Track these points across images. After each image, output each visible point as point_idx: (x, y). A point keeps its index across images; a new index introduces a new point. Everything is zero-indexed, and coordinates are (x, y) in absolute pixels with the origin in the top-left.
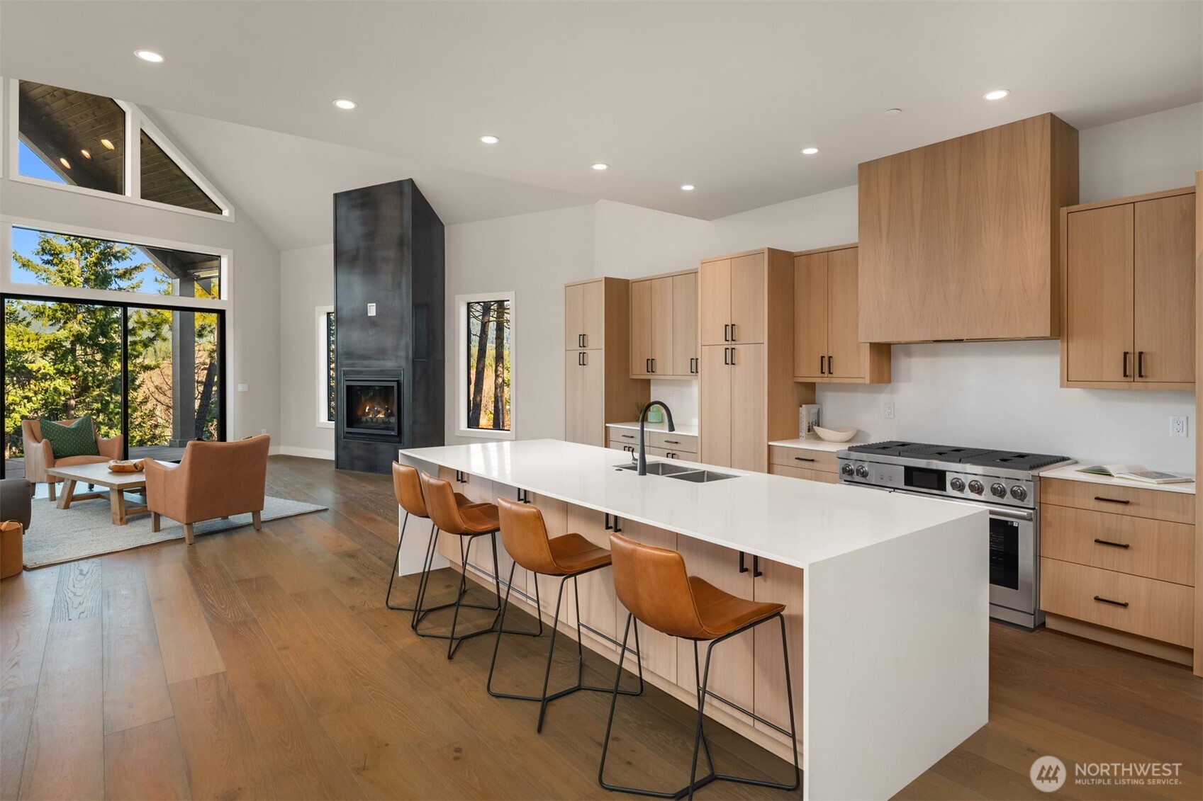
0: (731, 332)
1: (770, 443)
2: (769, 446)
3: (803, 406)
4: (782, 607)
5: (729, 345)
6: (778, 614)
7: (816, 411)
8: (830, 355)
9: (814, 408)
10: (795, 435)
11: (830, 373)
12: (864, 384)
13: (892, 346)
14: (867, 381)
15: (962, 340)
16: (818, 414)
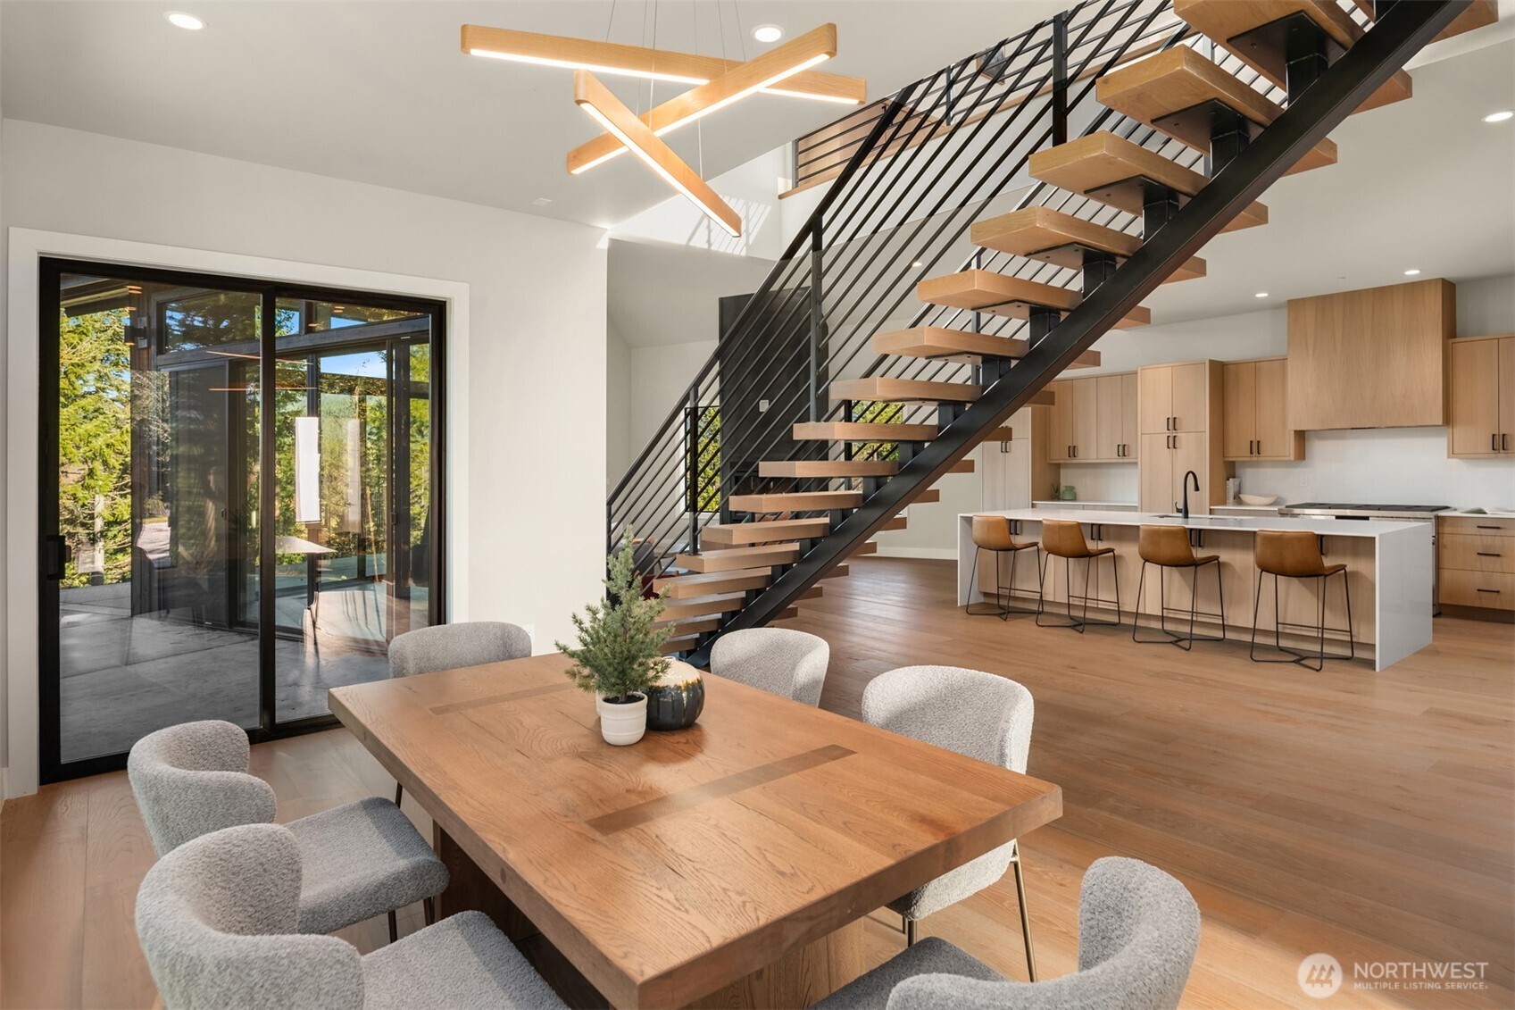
0: (1173, 423)
1: (1212, 507)
2: (1210, 509)
3: (1231, 480)
4: (1345, 566)
5: (1173, 433)
6: (1344, 569)
7: (1237, 483)
8: (1258, 439)
9: (1237, 481)
10: (1225, 503)
11: (1259, 453)
12: (1289, 461)
13: (1306, 433)
14: (1292, 458)
15: (1374, 428)
16: (1240, 486)
